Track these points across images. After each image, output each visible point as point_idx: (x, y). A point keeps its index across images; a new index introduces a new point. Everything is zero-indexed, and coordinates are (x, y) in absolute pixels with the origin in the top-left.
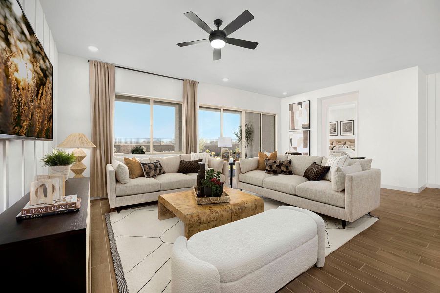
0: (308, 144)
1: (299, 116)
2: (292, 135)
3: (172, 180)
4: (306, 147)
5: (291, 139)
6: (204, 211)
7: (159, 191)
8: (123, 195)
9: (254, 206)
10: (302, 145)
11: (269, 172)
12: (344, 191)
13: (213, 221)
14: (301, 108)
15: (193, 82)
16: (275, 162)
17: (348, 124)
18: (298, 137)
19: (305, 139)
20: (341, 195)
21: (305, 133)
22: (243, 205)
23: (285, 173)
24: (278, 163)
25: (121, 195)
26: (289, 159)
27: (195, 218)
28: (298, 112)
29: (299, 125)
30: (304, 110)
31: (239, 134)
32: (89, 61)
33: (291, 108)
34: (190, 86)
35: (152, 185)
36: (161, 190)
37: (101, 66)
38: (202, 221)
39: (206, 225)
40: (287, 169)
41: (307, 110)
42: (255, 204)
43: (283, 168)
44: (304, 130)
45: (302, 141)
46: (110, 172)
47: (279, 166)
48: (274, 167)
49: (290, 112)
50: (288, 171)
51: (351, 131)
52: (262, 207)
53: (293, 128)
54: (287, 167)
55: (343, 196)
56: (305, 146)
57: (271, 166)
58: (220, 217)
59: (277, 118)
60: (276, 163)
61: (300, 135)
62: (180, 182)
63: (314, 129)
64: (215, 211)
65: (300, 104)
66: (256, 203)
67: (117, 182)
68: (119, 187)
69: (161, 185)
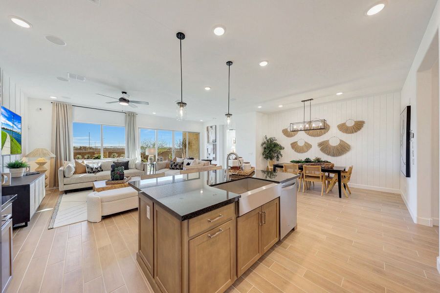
1: (211, 135)
2: (208, 146)
5: (208, 149)
8: (69, 184)
10: (212, 152)
11: (170, 169)
15: (133, 114)
16: (174, 163)
18: (211, 147)
19: (214, 149)
21: (214, 145)
24: (176, 164)
25: (67, 184)
28: (210, 132)
29: (211, 140)
30: (213, 131)
32: (52, 103)
33: (207, 129)
34: (130, 116)
35: (92, 177)
37: (61, 105)
41: (215, 131)
44: (213, 143)
45: (212, 150)
46: (61, 171)
47: (176, 166)
49: (207, 132)
50: (181, 168)
53: (208, 142)
56: (214, 153)
57: (172, 165)
59: (201, 135)
63: (218, 143)
65: (211, 127)
67: (64, 177)
68: (65, 180)
69: (96, 177)
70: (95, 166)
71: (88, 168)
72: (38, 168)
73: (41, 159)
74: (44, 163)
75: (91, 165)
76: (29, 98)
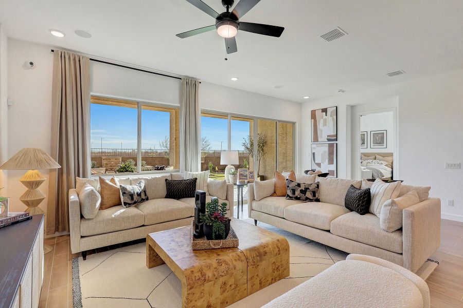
0: (335, 159)
1: (323, 126)
2: (315, 148)
3: (161, 210)
4: (332, 163)
5: (314, 154)
6: (209, 261)
7: (143, 226)
8: (92, 234)
9: (277, 249)
10: (327, 160)
11: (291, 198)
12: (400, 230)
13: (222, 276)
14: (326, 115)
15: (193, 82)
17: (380, 135)
18: (322, 151)
19: (331, 153)
20: (396, 236)
21: (331, 146)
22: (262, 250)
23: (311, 200)
24: (303, 188)
25: (88, 234)
26: (316, 182)
27: (197, 275)
28: (322, 121)
29: (323, 137)
30: (330, 119)
31: (249, 146)
32: (53, 51)
33: (313, 115)
34: (190, 85)
35: (134, 217)
36: (145, 224)
37: (69, 58)
38: (207, 278)
39: (212, 282)
40: (314, 196)
41: (333, 119)
42: (278, 247)
43: (309, 194)
44: (328, 142)
45: (327, 156)
46: (74, 202)
47: (304, 192)
48: (297, 193)
49: (313, 120)
50: (315, 198)
51: (383, 143)
52: (286, 249)
53: (316, 139)
54: (314, 193)
55: (399, 239)
57: (294, 191)
58: (232, 269)
60: (300, 187)
61: (326, 149)
62: (172, 212)
63: (342, 142)
64: (225, 262)
65: (325, 111)
66: (279, 245)
67: (82, 217)
68: (85, 224)
69: (145, 217)
70: (136, 189)
71: (124, 193)
72: (27, 194)
73: (32, 174)
74: (38, 183)
75: (129, 188)
76: (9, 39)
